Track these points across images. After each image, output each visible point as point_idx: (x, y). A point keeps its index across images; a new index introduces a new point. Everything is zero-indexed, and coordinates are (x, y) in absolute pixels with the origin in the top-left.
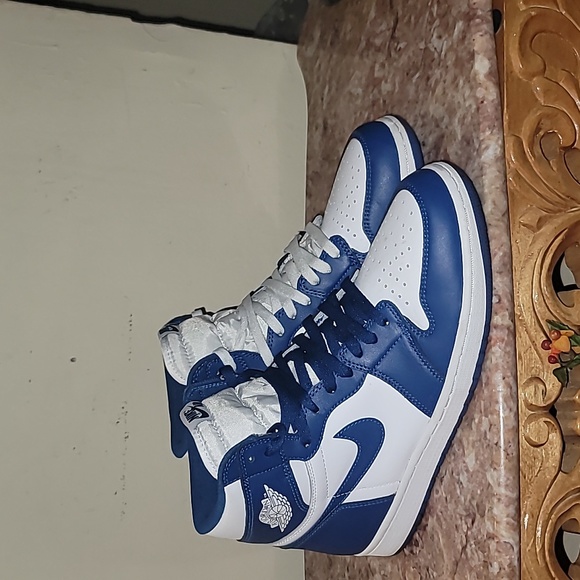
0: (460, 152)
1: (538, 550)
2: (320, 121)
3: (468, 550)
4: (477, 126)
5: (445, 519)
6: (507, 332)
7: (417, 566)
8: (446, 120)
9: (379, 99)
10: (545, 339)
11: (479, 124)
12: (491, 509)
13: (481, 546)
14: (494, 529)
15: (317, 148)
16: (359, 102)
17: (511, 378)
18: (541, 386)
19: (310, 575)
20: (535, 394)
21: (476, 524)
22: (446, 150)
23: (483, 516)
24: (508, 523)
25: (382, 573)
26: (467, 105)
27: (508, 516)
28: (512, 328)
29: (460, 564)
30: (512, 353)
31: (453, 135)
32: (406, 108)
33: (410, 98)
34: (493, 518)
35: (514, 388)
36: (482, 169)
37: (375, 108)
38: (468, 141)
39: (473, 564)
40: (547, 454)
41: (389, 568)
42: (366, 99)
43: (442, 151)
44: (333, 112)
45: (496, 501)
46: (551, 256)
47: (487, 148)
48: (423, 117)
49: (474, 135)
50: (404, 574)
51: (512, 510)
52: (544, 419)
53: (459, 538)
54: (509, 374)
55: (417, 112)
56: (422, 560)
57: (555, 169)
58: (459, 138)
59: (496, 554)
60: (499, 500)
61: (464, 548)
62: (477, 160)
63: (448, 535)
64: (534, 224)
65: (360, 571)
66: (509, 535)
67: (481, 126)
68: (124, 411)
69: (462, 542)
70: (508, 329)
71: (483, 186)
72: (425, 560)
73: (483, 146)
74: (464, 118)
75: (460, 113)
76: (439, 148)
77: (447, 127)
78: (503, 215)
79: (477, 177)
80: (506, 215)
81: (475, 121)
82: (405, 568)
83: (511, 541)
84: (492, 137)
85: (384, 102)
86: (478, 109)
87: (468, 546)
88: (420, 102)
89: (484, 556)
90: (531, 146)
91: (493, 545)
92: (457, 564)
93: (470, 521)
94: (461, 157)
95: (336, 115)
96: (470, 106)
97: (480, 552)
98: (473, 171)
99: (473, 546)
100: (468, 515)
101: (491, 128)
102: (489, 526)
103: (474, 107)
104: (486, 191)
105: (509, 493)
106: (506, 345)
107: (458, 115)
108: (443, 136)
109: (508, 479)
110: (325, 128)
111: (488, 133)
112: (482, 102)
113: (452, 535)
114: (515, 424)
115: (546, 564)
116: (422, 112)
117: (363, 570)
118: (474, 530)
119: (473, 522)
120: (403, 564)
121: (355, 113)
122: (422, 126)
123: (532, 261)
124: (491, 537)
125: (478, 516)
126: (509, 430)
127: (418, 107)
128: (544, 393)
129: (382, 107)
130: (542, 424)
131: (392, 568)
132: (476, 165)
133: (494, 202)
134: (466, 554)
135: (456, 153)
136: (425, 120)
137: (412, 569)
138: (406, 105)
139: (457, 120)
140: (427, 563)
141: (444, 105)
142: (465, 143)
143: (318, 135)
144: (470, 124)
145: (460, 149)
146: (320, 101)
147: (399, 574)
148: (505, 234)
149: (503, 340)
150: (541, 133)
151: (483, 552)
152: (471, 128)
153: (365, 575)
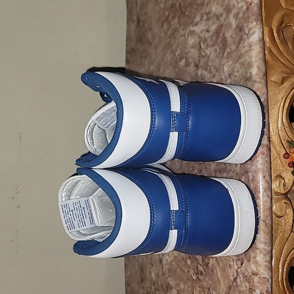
0: (234, 36)
1: (280, 280)
2: (135, 18)
3: (238, 280)
4: (247, 19)
5: (222, 261)
6: (266, 148)
7: (202, 287)
8: (224, 16)
9: (176, 3)
10: (285, 152)
11: (248, 18)
12: (255, 257)
13: (248, 279)
14: (257, 269)
15: (133, 34)
16: (162, 6)
17: (269, 177)
18: (283, 181)
19: (129, 285)
20: (279, 185)
21: (244, 265)
22: (224, 34)
23: (249, 261)
24: (266, 266)
25: (177, 288)
26: (240, 6)
27: (266, 262)
28: (269, 146)
29: (232, 288)
30: (269, 161)
31: (230, 25)
32: (195, 9)
33: (198, 2)
34: (256, 263)
35: (270, 183)
36: (250, 46)
37: (173, 9)
38: (240, 29)
39: (242, 289)
40: (285, 222)
41: (182, 286)
42: (167, 3)
43: (221, 35)
44: (144, 12)
45: (258, 252)
46: (288, 101)
47: (254, 33)
48: (207, 14)
49: (245, 24)
50: (192, 291)
51: (268, 258)
52: (284, 201)
53: (231, 273)
54: (267, 175)
55: (203, 11)
56: (205, 284)
57: (291, 48)
58: (234, 26)
59: (259, 284)
60: (261, 252)
61: (235, 279)
62: (247, 41)
63: (223, 270)
64: (280, 81)
65: (162, 286)
66: (267, 273)
67: (250, 19)
68: (17, 191)
69: (233, 275)
70: (267, 146)
71: (251, 57)
72: (208, 283)
73: (251, 32)
74: (238, 14)
75: (234, 11)
76: (219, 34)
77: (225, 20)
78: (264, 75)
79: (247, 51)
80: (265, 76)
81: (246, 16)
82: (193, 288)
83: (268, 277)
84: (257, 26)
85: (180, 5)
86: (248, 8)
87: (238, 278)
88: (205, 5)
89: (250, 285)
90: (278, 33)
91: (256, 279)
92: (230, 288)
93: (240, 263)
94: (235, 39)
95: (146, 14)
96: (242, 7)
97: (246, 282)
98: (244, 47)
99: (242, 278)
100: (238, 260)
101: (256, 20)
102: (253, 267)
103: (245, 7)
104: (253, 60)
105: (266, 248)
106: (266, 156)
107: (233, 12)
108: (222, 26)
109: (266, 239)
110: (139, 22)
111: (254, 24)
112: (251, 4)
113: (227, 271)
114: (270, 205)
115: (284, 287)
116: (207, 11)
117: (164, 285)
118: (242, 269)
119: (242, 264)
120: (192, 285)
121: (159, 12)
122: (207, 20)
123: (279, 104)
124: (255, 274)
125: (245, 261)
126: (267, 209)
127: (204, 8)
128: (284, 185)
129: (178, 8)
130: (283, 204)
131: (184, 286)
132: (246, 43)
133: (258, 67)
134: (237, 283)
135: (232, 36)
136: (209, 16)
137: (198, 289)
138: (195, 7)
139: (232, 16)
140: (209, 286)
141: (223, 6)
142: (238, 30)
143: (133, 26)
144: (242, 18)
145: (235, 34)
146: (135, 6)
147: (189, 291)
148: (265, 87)
149: (264, 153)
150: (283, 25)
151: (249, 283)
152: (243, 20)
153: (165, 289)
